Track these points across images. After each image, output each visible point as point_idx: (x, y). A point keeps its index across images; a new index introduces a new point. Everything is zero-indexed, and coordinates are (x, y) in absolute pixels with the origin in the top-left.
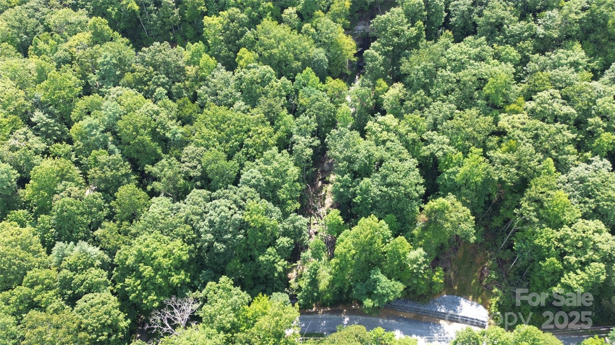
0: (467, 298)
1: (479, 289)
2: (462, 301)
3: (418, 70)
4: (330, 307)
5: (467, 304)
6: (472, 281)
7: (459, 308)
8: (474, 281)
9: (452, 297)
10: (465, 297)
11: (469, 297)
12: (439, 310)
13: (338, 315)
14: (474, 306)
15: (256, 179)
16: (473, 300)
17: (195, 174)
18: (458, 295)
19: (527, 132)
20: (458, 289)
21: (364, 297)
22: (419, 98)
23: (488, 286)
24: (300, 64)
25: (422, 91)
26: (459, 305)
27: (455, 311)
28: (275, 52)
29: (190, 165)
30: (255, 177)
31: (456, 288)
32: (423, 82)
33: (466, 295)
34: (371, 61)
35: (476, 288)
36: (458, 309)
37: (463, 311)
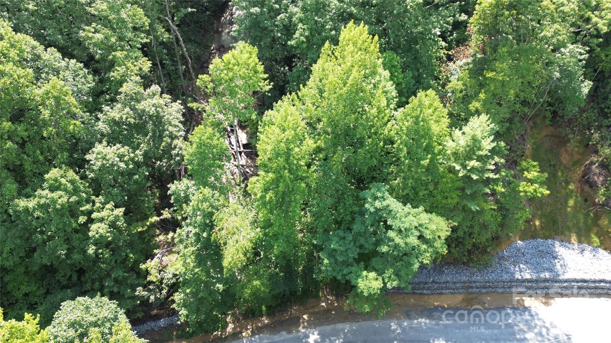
1: (585, 215)
4: (269, 315)
5: (571, 251)
7: (557, 263)
8: (571, 202)
9: (534, 242)
10: (559, 237)
12: (518, 276)
13: (290, 332)
14: (587, 253)
16: (580, 242)
18: (546, 237)
20: (541, 224)
21: (354, 269)
26: (555, 258)
27: (551, 270)
31: (537, 222)
33: (562, 233)
35: (580, 215)
36: (558, 266)
37: (568, 268)
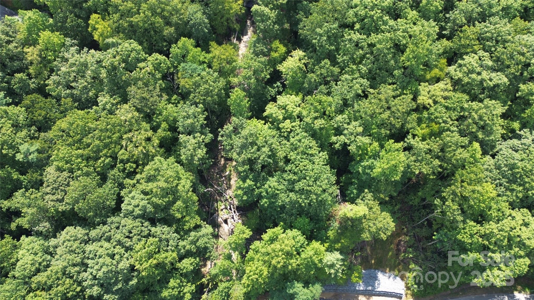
0: (384, 272)
1: (395, 261)
2: (380, 275)
3: (321, 35)
5: (385, 277)
6: (388, 254)
7: (377, 282)
8: (390, 253)
9: (369, 271)
10: (382, 270)
11: (386, 270)
12: (357, 288)
14: (391, 279)
15: (140, 208)
16: (390, 272)
17: (64, 208)
18: (375, 269)
19: (451, 112)
20: (374, 262)
22: (323, 71)
23: (405, 261)
24: (172, 30)
25: (326, 61)
26: (377, 280)
27: (373, 286)
28: (136, 20)
29: (54, 197)
30: (138, 206)
31: (373, 262)
32: (327, 49)
33: (383, 267)
34: (263, 21)
35: (393, 261)
36: (376, 285)
37: (380, 286)
